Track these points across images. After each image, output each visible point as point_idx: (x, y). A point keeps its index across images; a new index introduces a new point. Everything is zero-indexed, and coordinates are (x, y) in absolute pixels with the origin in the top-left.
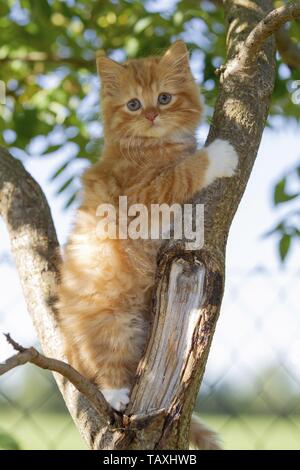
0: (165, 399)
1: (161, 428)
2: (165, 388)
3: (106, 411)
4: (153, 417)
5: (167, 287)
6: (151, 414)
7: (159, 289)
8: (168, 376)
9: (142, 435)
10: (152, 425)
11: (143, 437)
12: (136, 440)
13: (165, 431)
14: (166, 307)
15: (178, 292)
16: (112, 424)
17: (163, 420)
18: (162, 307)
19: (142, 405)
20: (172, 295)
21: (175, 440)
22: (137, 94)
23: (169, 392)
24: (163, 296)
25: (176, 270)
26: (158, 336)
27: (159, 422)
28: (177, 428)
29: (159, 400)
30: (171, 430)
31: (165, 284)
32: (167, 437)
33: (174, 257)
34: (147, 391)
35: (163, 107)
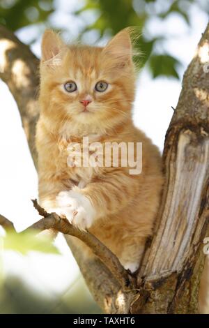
0: (176, 261)
1: (174, 288)
2: (176, 251)
3: (121, 273)
4: (166, 278)
5: (176, 156)
6: (164, 276)
7: (168, 158)
8: (179, 239)
9: (157, 295)
10: (165, 285)
11: (156, 297)
12: (151, 300)
13: (178, 291)
14: (175, 175)
15: (186, 161)
16: (127, 285)
17: (176, 281)
18: (172, 175)
19: (155, 268)
20: (180, 164)
21: (188, 300)
22: (75, 77)
23: (180, 254)
24: (172, 165)
25: (183, 141)
26: (168, 202)
27: (172, 282)
28: (189, 288)
29: (171, 263)
30: (183, 290)
31: (173, 155)
32: (180, 296)
33: (181, 129)
34: (159, 253)
35: (98, 94)
